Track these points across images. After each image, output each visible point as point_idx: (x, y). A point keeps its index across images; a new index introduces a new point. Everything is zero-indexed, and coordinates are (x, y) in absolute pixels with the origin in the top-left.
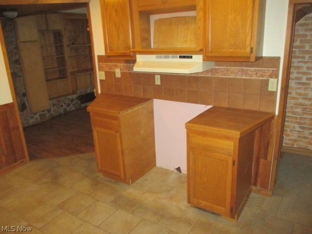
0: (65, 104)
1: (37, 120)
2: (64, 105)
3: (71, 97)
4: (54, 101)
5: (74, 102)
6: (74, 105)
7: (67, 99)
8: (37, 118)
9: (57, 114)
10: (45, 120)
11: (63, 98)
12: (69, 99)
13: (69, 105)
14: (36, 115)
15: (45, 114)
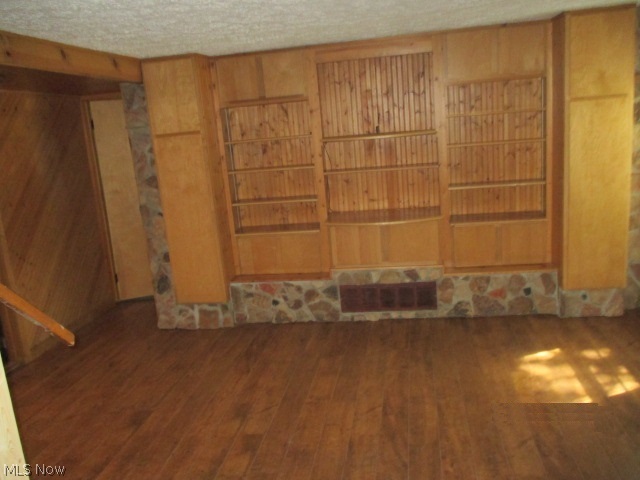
0: (285, 298)
1: (189, 322)
2: (281, 300)
3: (305, 284)
4: (254, 284)
5: (317, 300)
6: (312, 308)
7: (292, 289)
8: (192, 317)
9: (256, 320)
10: (212, 327)
11: (281, 283)
12: (299, 289)
13: (297, 305)
14: (193, 308)
15: (216, 312)
